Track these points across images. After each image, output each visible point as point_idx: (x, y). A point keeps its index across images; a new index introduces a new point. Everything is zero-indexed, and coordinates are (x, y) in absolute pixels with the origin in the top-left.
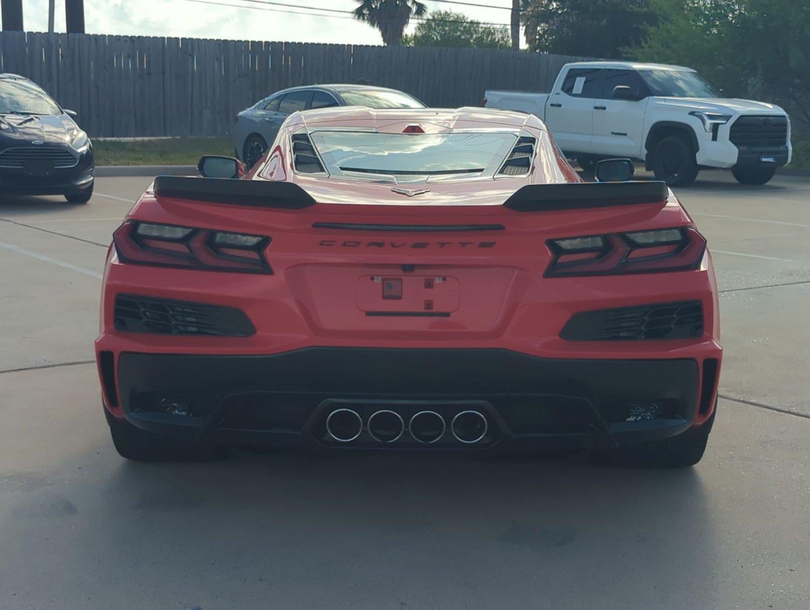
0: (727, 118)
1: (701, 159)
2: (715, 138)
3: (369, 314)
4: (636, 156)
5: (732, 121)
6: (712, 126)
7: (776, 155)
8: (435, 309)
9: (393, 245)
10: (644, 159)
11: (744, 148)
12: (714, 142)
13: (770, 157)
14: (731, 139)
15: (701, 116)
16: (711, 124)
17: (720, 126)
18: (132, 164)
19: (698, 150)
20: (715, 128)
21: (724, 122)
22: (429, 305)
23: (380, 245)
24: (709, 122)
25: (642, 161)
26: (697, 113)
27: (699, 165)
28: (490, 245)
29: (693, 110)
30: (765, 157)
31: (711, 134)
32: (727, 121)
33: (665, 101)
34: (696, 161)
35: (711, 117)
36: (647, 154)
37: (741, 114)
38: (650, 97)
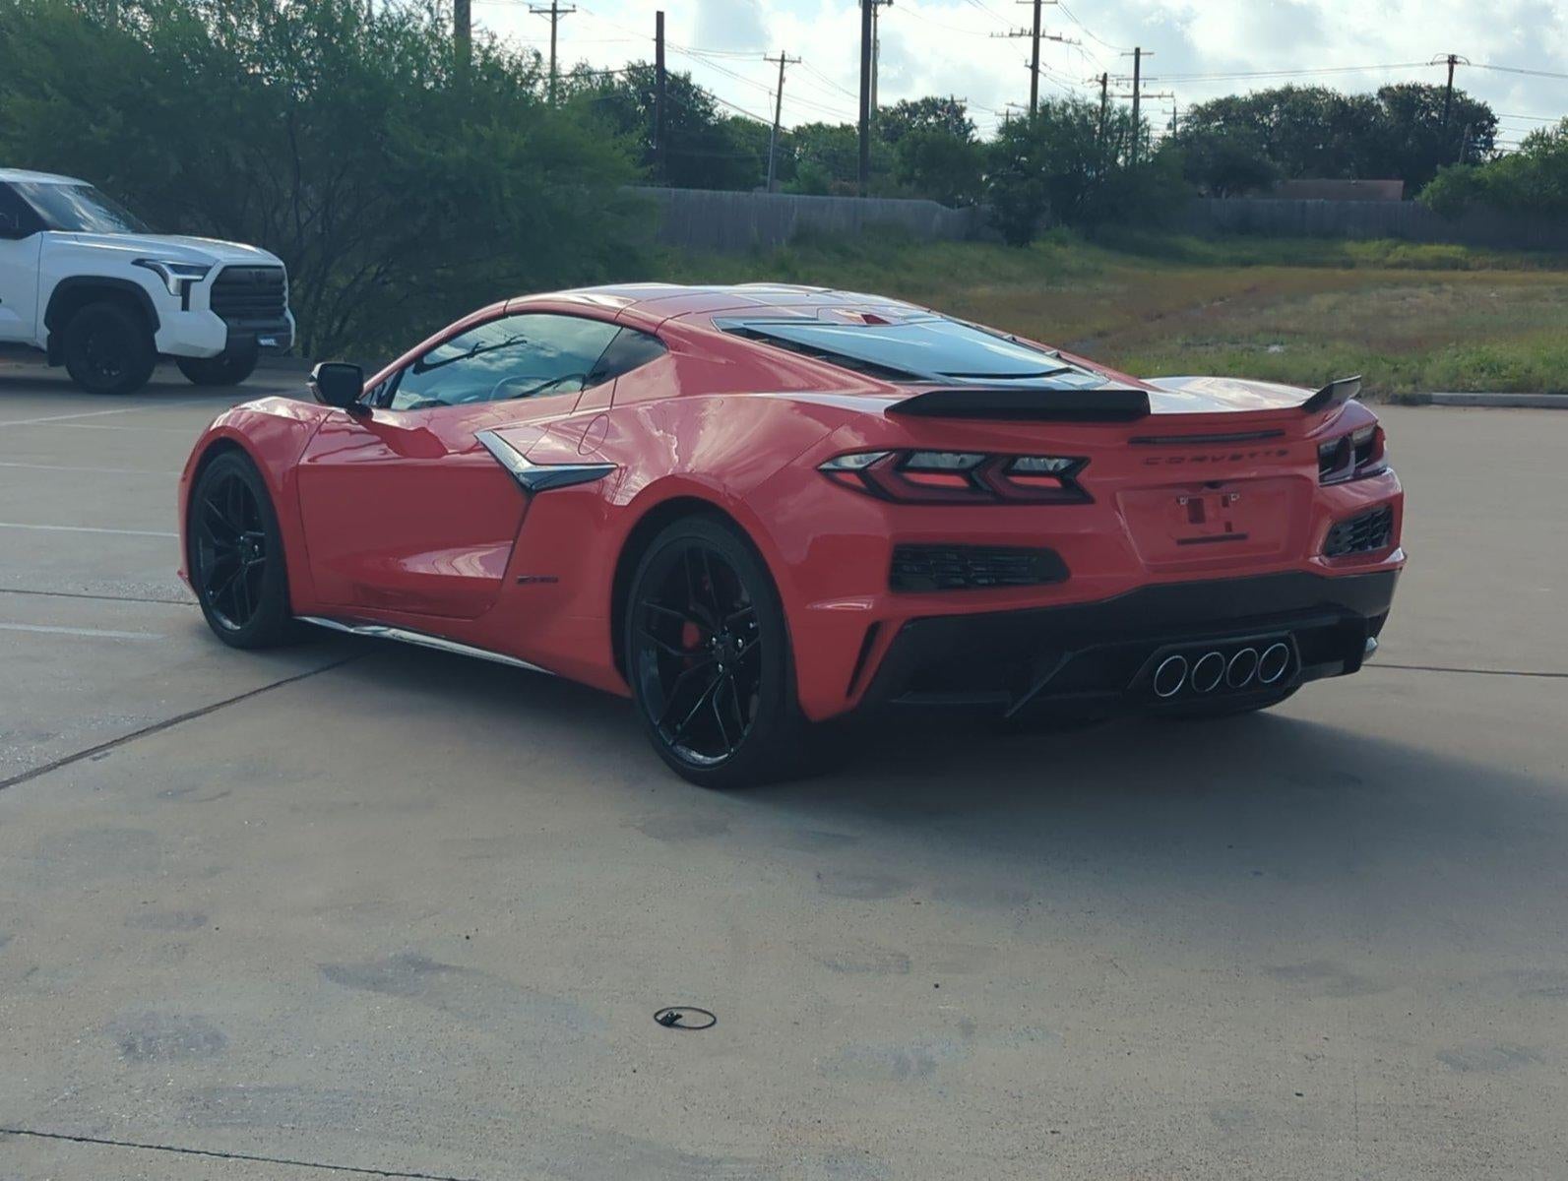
0: (204, 270)
1: (164, 342)
2: (185, 307)
3: (1181, 542)
4: (24, 340)
5: (212, 276)
6: (180, 285)
7: (277, 334)
10: (44, 346)
11: (233, 322)
12: (186, 313)
13: (269, 338)
14: (212, 307)
15: (158, 266)
16: (178, 280)
17: (193, 286)
19: (158, 326)
20: (185, 288)
21: (201, 277)
22: (1229, 527)
24: (174, 278)
25: (38, 349)
26: (150, 263)
27: (159, 354)
29: (142, 257)
30: (265, 338)
31: (181, 298)
32: (205, 275)
33: (77, 240)
34: (155, 347)
35: (176, 269)
36: (49, 336)
37: (224, 265)
38: (44, 232)
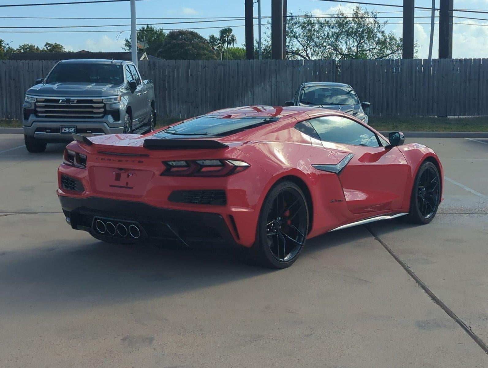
3: (111, 186)
8: (129, 186)
9: (113, 161)
18: (436, 131)
22: (127, 184)
23: (110, 160)
28: (142, 162)
